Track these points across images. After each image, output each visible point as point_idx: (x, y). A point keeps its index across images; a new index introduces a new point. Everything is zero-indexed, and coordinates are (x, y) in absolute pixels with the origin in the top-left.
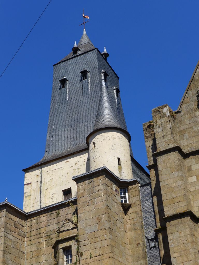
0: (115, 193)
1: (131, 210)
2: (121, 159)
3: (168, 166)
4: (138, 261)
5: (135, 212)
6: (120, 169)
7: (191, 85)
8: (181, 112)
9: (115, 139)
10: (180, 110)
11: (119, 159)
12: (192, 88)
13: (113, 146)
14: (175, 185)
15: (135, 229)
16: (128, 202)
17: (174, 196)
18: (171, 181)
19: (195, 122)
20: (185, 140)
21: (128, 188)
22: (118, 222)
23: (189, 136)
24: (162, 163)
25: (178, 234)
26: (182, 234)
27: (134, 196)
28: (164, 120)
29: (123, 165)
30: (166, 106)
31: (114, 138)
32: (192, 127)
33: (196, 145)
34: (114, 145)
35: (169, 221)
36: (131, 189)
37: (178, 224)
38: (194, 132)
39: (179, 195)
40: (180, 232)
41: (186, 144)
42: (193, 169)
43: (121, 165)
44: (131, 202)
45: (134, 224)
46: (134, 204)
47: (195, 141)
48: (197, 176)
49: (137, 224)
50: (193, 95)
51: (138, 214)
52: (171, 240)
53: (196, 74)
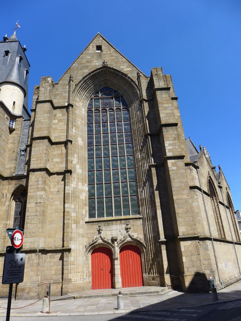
0: (6, 119)
1: (14, 132)
2: (16, 103)
3: (43, 110)
4: (11, 161)
5: (16, 134)
6: (14, 108)
7: (68, 71)
10: (58, 83)
11: (14, 102)
12: (68, 73)
14: (44, 121)
15: (14, 143)
16: (14, 127)
17: (42, 126)
18: (42, 118)
19: (65, 92)
20: (56, 100)
21: (16, 120)
22: (3, 136)
23: (59, 98)
24: (40, 107)
25: (39, 148)
26: (41, 148)
27: (18, 125)
28: (46, 84)
30: (50, 77)
31: (14, 90)
32: (62, 94)
33: (62, 103)
34: (13, 94)
35: (35, 140)
36: (17, 120)
37: (40, 142)
38: (63, 96)
39: (45, 127)
40: (40, 147)
41: (57, 102)
42: (57, 116)
43: (15, 106)
44: (16, 128)
45: (14, 140)
46: (17, 129)
47: (62, 101)
48: (58, 120)
49: (16, 141)
50: (67, 76)
51: (18, 135)
52: (33, 151)
53: (72, 66)
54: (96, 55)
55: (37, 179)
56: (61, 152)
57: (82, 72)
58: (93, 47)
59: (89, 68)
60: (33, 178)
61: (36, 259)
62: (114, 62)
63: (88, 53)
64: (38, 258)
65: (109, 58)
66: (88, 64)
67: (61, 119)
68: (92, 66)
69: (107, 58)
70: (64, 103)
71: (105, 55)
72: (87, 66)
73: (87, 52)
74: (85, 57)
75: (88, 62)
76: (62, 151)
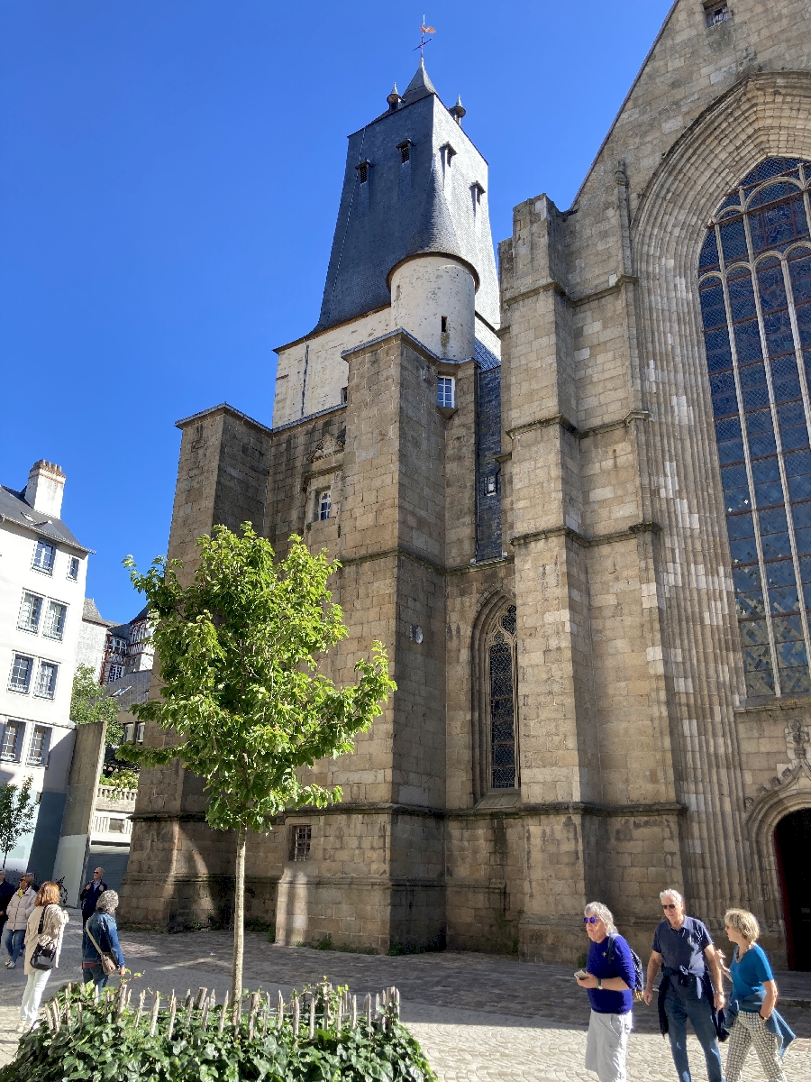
0: (424, 385)
1: (457, 421)
2: (448, 322)
3: (532, 325)
5: (463, 425)
6: (445, 340)
7: (605, 150)
8: (576, 211)
9: (440, 279)
11: (444, 320)
13: (434, 293)
14: (538, 364)
16: (453, 406)
17: (535, 386)
18: (533, 356)
19: (603, 233)
20: (576, 273)
21: (455, 377)
23: (587, 265)
25: (533, 462)
26: (540, 463)
27: (464, 393)
29: (451, 332)
30: (541, 198)
31: (438, 276)
32: (594, 245)
33: (597, 282)
34: (436, 291)
36: (461, 379)
37: (536, 442)
38: (597, 254)
39: (545, 384)
40: (536, 459)
41: (578, 281)
42: (585, 334)
43: (448, 331)
44: (459, 406)
45: (460, 448)
46: (464, 409)
48: (591, 348)
49: (465, 448)
51: (469, 428)
52: (517, 476)
53: (618, 125)
54: (706, 42)
55: (541, 569)
56: (615, 462)
57: (658, 134)
58: (691, 13)
59: (684, 109)
60: (527, 567)
61: (568, 839)
62: (788, 41)
63: (673, 48)
64: (571, 835)
65: (765, 33)
66: (678, 94)
67: (602, 340)
68: (696, 96)
69: (754, 39)
70: (602, 279)
71: (745, 29)
72: (677, 103)
73: (669, 42)
74: (663, 70)
75: (675, 85)
76: (615, 457)
